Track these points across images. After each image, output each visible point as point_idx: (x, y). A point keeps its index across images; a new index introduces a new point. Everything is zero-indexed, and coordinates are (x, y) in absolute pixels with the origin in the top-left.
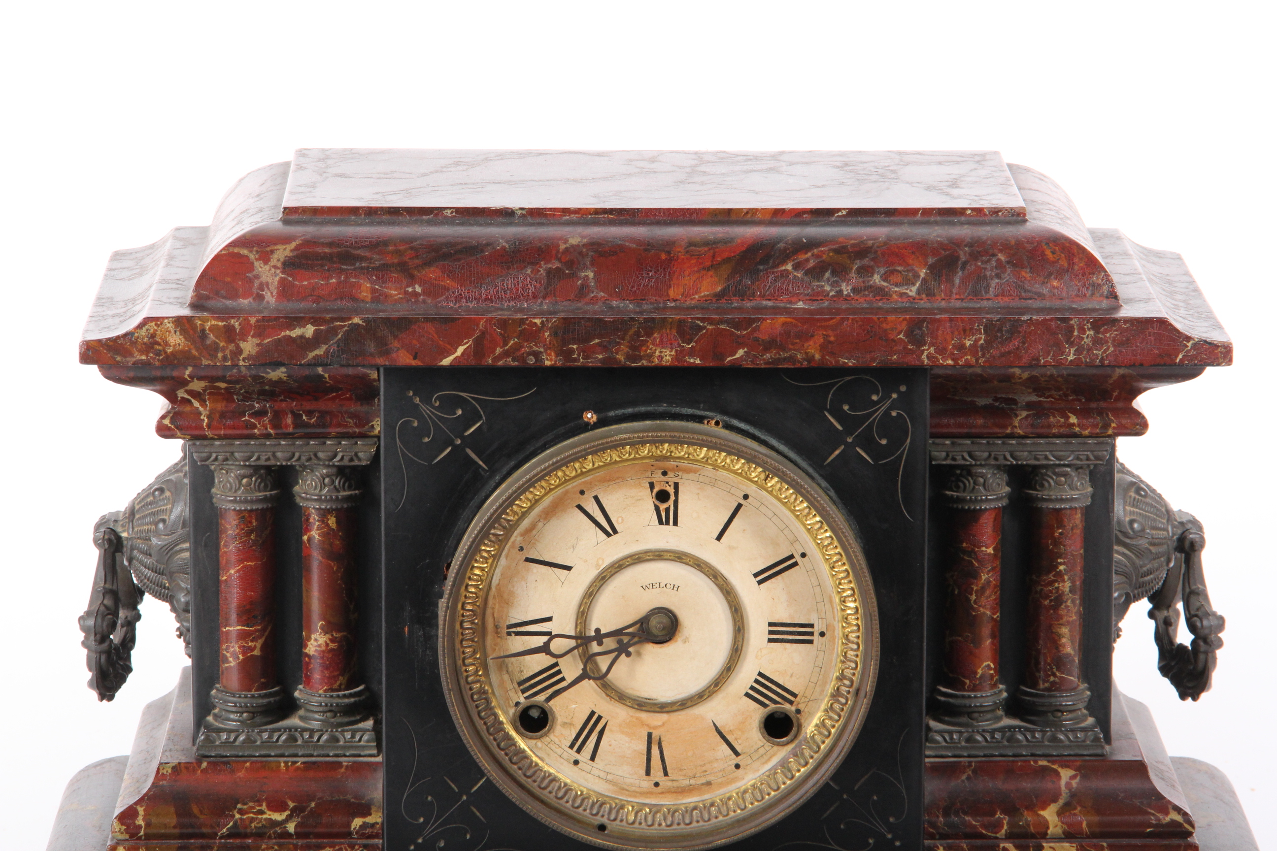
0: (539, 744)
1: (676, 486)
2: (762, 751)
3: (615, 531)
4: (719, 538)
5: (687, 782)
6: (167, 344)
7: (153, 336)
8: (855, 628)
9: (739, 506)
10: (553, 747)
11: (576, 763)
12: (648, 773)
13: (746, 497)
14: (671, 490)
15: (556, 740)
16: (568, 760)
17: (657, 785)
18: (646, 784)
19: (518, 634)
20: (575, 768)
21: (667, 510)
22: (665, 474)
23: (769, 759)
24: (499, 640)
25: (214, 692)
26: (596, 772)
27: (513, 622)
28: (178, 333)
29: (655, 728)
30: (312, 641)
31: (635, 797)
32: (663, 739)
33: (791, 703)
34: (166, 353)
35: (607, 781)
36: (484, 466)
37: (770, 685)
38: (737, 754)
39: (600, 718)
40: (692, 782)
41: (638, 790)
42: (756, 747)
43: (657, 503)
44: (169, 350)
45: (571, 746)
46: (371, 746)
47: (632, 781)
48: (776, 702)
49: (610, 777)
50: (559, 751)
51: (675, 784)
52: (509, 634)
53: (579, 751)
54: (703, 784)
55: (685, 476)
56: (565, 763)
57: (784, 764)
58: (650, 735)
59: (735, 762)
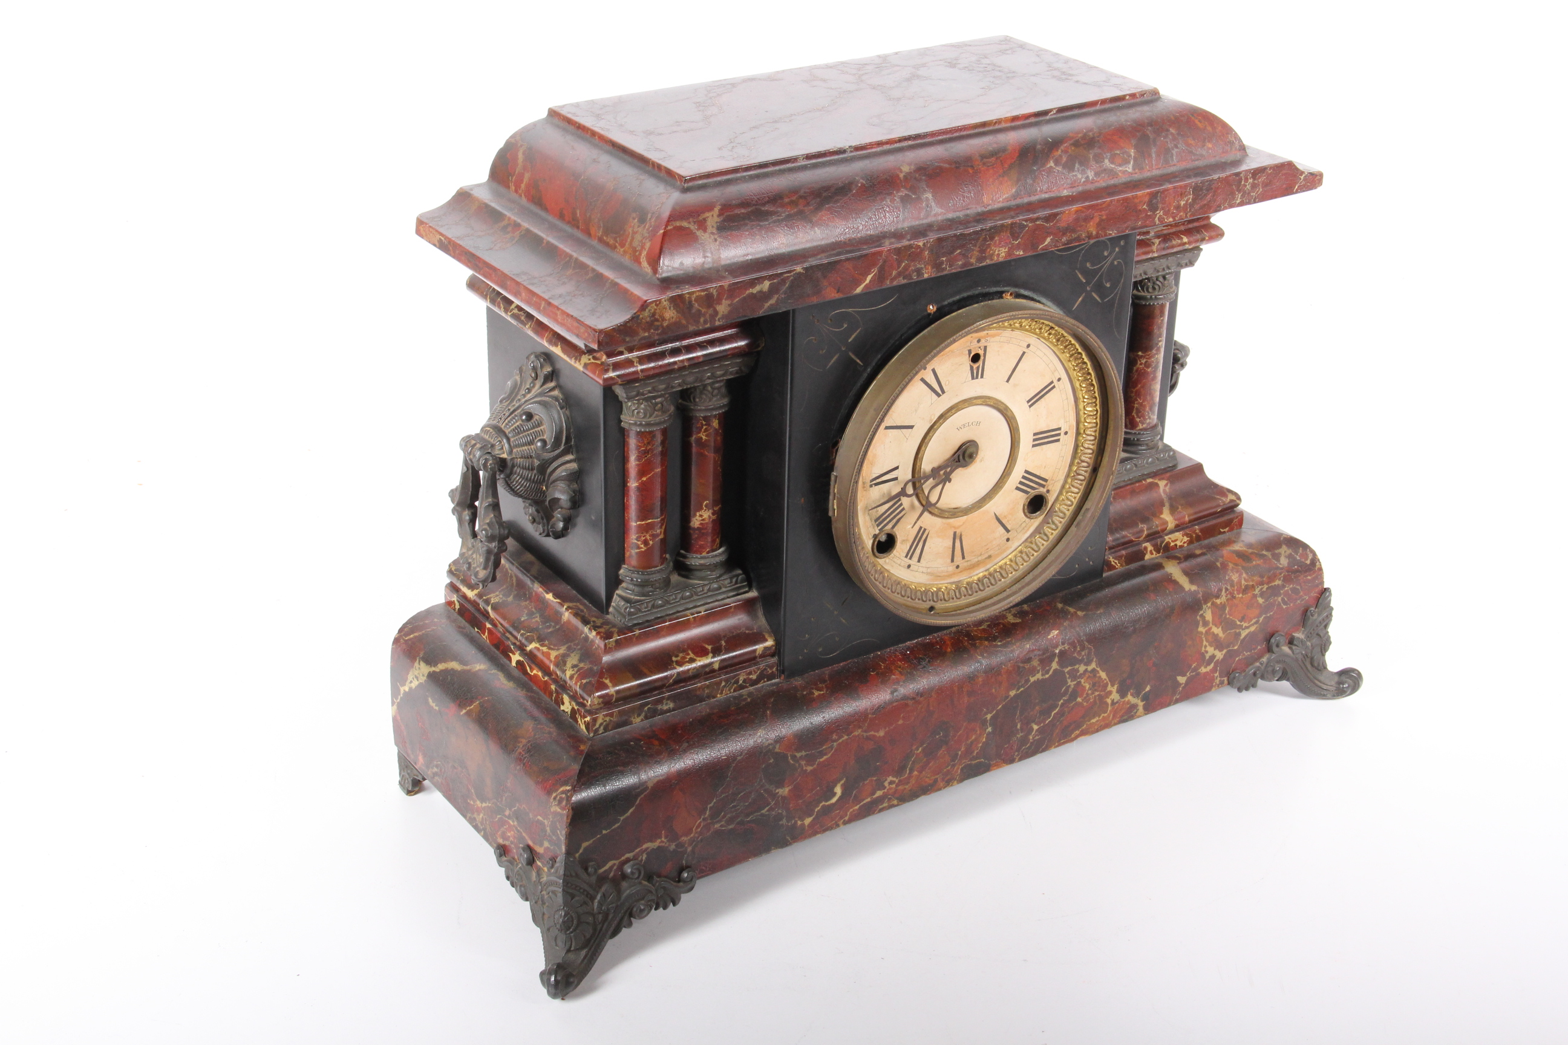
0: (887, 560)
1: (985, 348)
2: (1024, 525)
3: (943, 392)
4: (1008, 381)
5: (976, 560)
6: (664, 319)
7: (654, 315)
8: (1094, 425)
9: (1024, 353)
10: (895, 560)
11: (909, 566)
12: (952, 561)
13: (1028, 346)
14: (981, 352)
15: (897, 554)
16: (904, 567)
17: (958, 567)
18: (951, 568)
19: (876, 484)
20: (908, 570)
21: (978, 368)
22: (979, 341)
23: (1028, 530)
24: (865, 492)
25: (621, 571)
26: (921, 569)
27: (875, 476)
28: (672, 308)
29: (959, 527)
30: (697, 517)
31: (944, 579)
32: (963, 534)
33: (1043, 486)
34: (662, 327)
35: (928, 573)
36: (860, 363)
37: (1031, 477)
38: (1008, 531)
39: (925, 530)
40: (980, 558)
41: (946, 574)
42: (1020, 523)
43: (972, 364)
44: (665, 324)
45: (906, 556)
46: (744, 586)
47: (943, 569)
48: (1033, 488)
49: (929, 570)
50: (899, 562)
51: (969, 563)
52: (871, 486)
53: (910, 558)
54: (986, 558)
55: (992, 339)
56: (902, 569)
57: (1038, 531)
58: (955, 533)
59: (1006, 537)
